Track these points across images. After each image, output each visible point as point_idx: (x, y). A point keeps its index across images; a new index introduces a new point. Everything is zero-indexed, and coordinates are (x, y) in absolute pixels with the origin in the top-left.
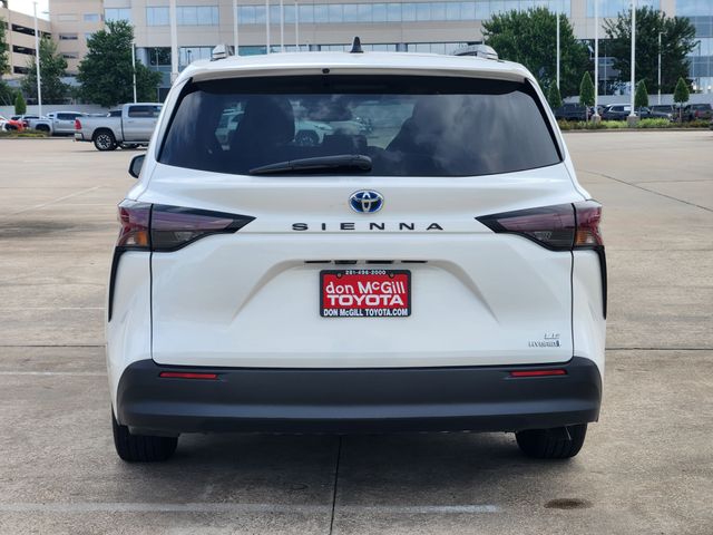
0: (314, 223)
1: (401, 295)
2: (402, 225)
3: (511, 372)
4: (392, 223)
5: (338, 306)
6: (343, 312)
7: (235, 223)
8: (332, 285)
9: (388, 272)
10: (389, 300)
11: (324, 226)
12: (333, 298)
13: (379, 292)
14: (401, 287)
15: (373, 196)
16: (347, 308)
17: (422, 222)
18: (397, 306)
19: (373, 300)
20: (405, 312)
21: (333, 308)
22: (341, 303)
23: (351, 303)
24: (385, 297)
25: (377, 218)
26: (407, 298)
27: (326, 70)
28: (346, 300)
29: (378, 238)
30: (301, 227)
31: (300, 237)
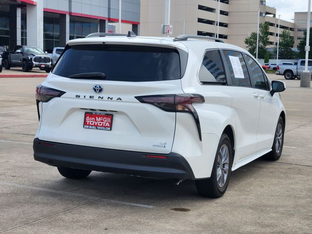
0: (82, 96)
1: (109, 123)
2: (109, 98)
3: (146, 155)
4: (105, 98)
5: (89, 125)
6: (90, 127)
7: (60, 93)
8: (88, 117)
9: (106, 114)
10: (105, 124)
11: (85, 96)
12: (88, 121)
13: (102, 121)
14: (109, 120)
15: (100, 87)
16: (92, 126)
17: (115, 97)
18: (107, 126)
19: (100, 124)
20: (109, 129)
21: (87, 125)
22: (90, 124)
23: (93, 124)
24: (104, 123)
25: (101, 95)
26: (111, 124)
27: (104, 43)
28: (92, 123)
29: (100, 102)
30: (78, 96)
31: (78, 100)
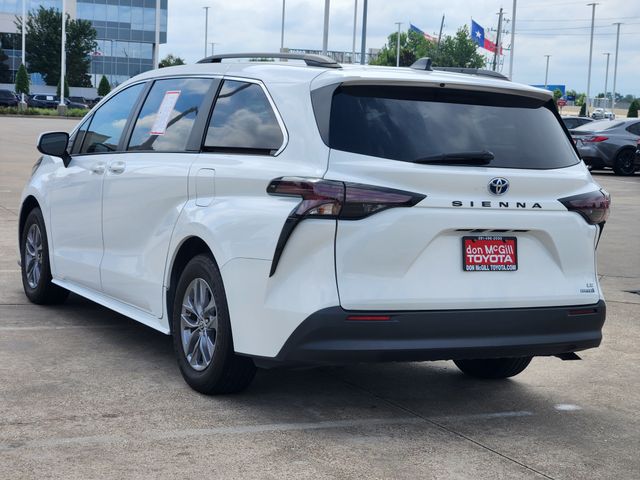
0: (466, 203)
1: (511, 255)
2: (518, 204)
3: (571, 311)
4: (512, 205)
5: (473, 263)
6: (478, 268)
7: (413, 200)
8: (469, 248)
9: (504, 239)
10: (504, 258)
11: (472, 204)
12: (471, 257)
13: (497, 253)
14: (510, 249)
15: (503, 182)
16: (480, 265)
17: (530, 203)
18: (509, 263)
19: (494, 259)
20: (514, 267)
21: (472, 264)
22: (476, 261)
23: (481, 261)
24: (501, 257)
25: (504, 198)
26: (515, 257)
27: (442, 85)
28: (478, 259)
29: (504, 213)
30: (457, 204)
31: (458, 212)
